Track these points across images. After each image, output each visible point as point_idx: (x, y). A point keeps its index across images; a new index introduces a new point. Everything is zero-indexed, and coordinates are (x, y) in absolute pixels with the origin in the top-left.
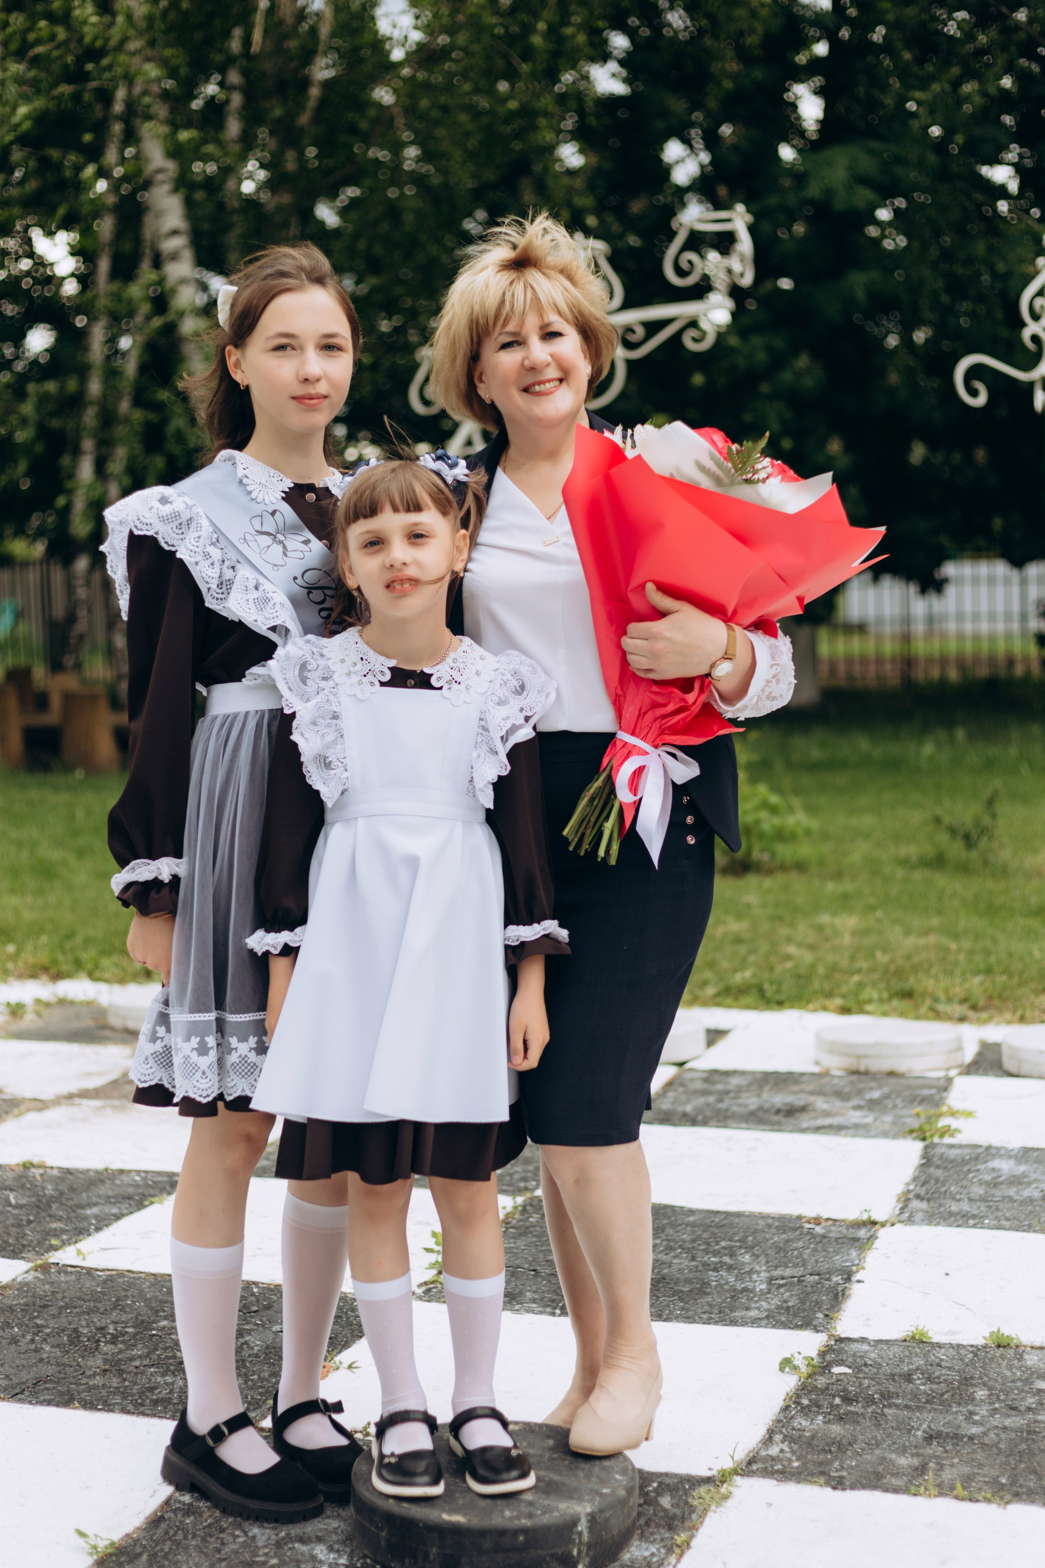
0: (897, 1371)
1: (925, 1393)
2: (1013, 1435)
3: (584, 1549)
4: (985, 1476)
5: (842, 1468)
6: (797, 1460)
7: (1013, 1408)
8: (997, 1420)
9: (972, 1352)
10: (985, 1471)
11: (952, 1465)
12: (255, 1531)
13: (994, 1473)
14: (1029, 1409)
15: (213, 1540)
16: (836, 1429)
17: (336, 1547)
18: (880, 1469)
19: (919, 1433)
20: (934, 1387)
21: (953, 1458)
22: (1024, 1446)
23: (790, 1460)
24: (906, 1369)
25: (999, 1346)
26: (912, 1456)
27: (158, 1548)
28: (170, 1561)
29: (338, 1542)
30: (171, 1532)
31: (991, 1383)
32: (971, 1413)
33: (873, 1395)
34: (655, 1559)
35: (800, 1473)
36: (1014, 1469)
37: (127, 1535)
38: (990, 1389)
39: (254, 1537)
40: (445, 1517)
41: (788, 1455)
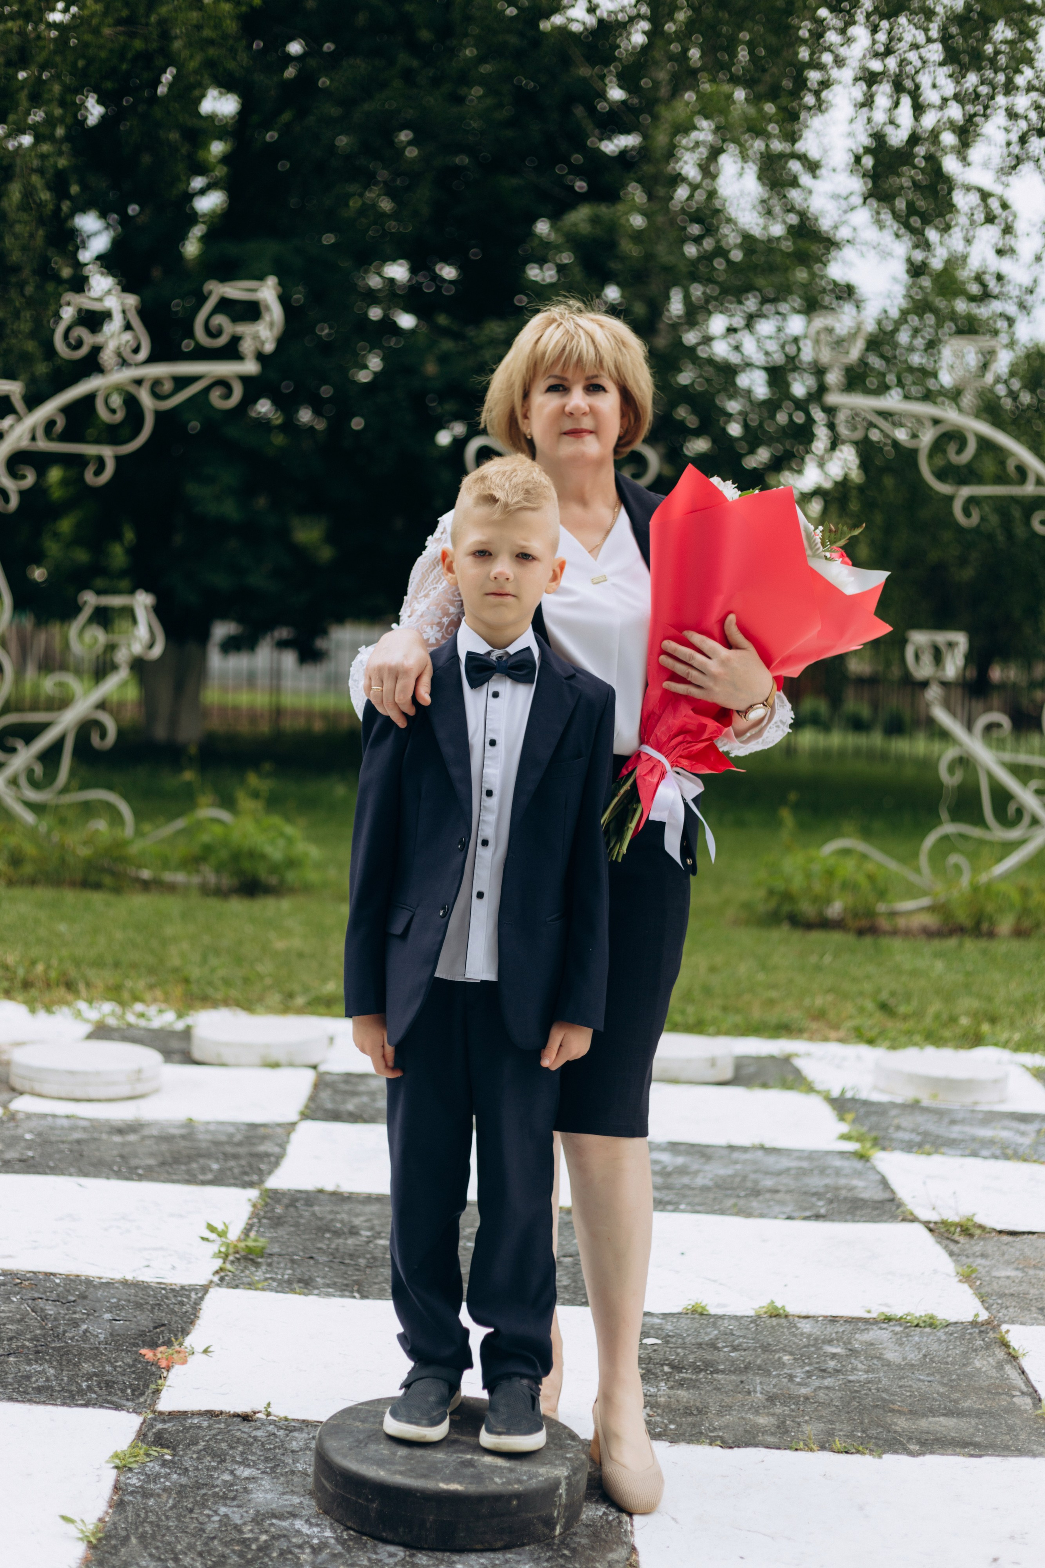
0: (699, 1340)
1: (738, 1360)
2: (839, 1394)
3: (562, 1510)
4: (841, 1430)
5: (715, 1429)
6: (670, 1422)
7: (824, 1371)
8: (815, 1382)
9: (751, 1322)
10: (838, 1426)
11: (806, 1422)
12: (223, 1510)
13: (847, 1428)
14: (838, 1371)
15: (187, 1520)
16: (682, 1393)
17: (313, 1521)
18: (748, 1428)
19: (758, 1395)
20: (743, 1353)
21: (803, 1416)
22: (855, 1404)
23: (666, 1426)
24: (707, 1338)
25: (771, 1317)
26: (768, 1414)
27: (140, 1530)
28: (162, 1542)
29: (310, 1516)
30: (143, 1515)
31: (788, 1349)
32: (791, 1377)
33: (694, 1363)
34: (611, 1518)
35: (684, 1434)
36: (862, 1423)
37: (101, 1520)
38: (791, 1354)
39: (226, 1516)
40: (443, 1486)
41: (658, 1419)
